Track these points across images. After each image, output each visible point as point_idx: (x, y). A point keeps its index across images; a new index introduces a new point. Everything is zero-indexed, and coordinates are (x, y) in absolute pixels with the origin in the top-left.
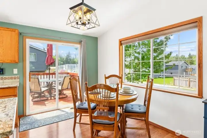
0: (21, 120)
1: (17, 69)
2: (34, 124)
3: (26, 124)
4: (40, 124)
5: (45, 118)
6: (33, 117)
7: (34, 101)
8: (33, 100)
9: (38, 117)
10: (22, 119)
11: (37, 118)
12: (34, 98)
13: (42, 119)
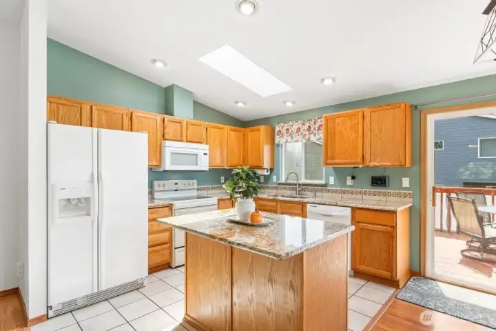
0: (412, 280)
1: (408, 179)
2: (429, 299)
3: (416, 291)
4: (441, 307)
5: (463, 303)
6: (437, 286)
7: (466, 257)
8: (466, 253)
9: (449, 291)
10: (414, 280)
11: (444, 291)
12: (471, 249)
13: (454, 300)
